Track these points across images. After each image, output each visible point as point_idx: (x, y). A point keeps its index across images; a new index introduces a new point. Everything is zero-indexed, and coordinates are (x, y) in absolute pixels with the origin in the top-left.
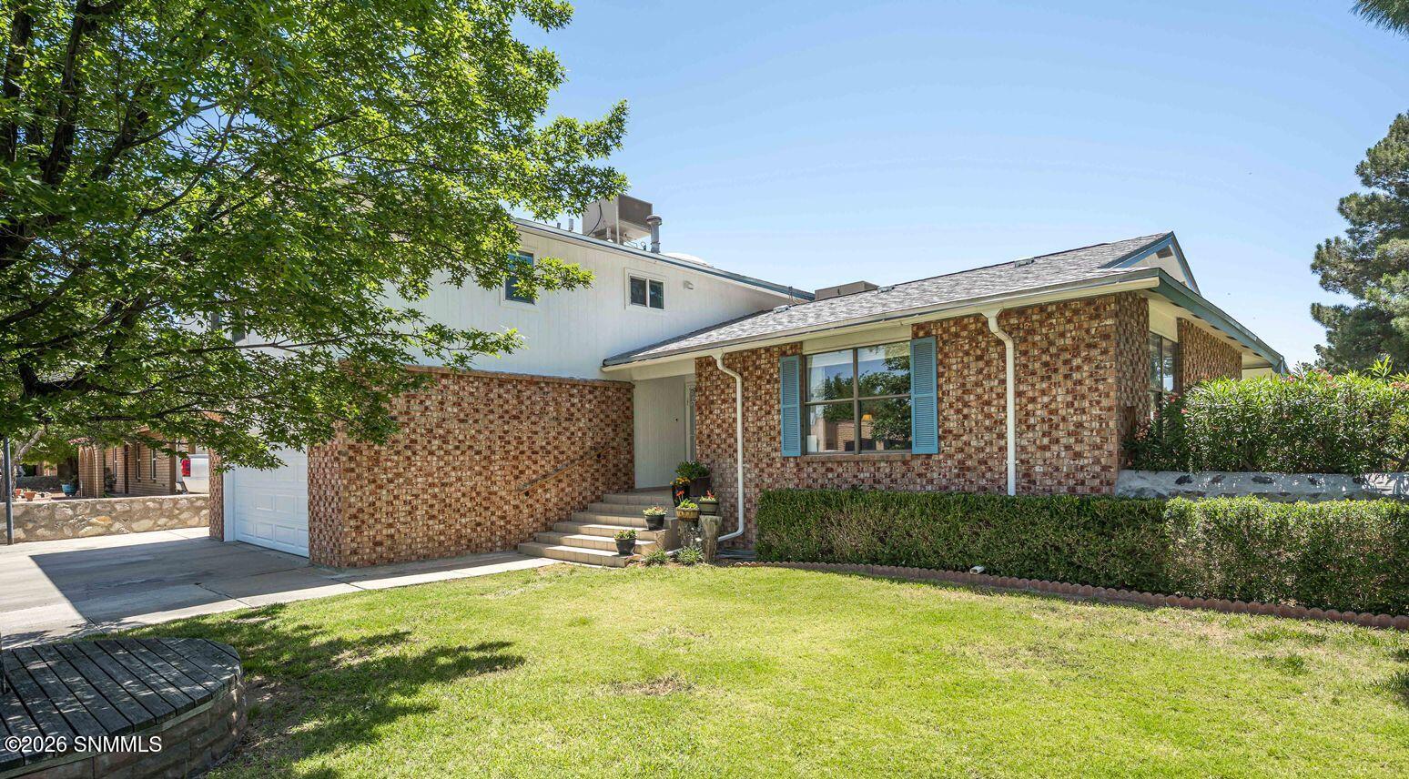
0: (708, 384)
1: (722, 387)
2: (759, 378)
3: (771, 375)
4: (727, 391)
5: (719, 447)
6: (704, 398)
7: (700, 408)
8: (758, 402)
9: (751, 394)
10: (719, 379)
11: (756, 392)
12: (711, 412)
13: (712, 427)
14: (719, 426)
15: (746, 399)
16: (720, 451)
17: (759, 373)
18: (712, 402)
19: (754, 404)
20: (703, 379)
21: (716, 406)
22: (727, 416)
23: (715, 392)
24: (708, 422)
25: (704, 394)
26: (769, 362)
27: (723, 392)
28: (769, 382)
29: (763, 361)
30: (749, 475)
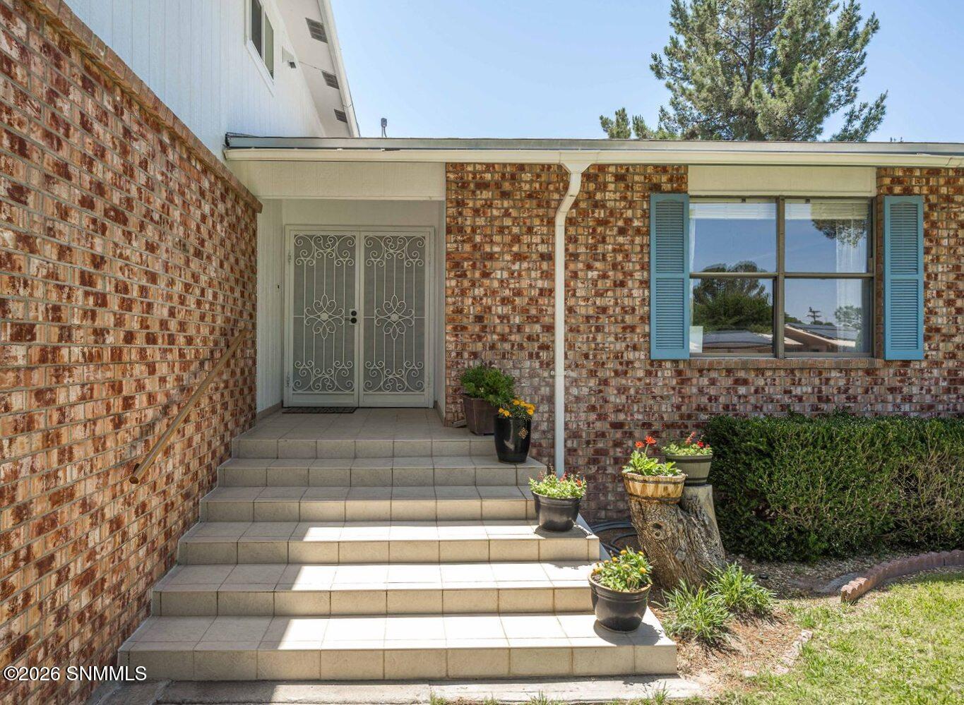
0: (480, 221)
1: (516, 230)
2: (603, 223)
3: (628, 221)
4: (526, 239)
5: (503, 338)
6: (467, 247)
7: (457, 265)
8: (598, 265)
9: (582, 250)
10: (507, 214)
11: (595, 247)
12: (486, 275)
13: (487, 301)
14: (504, 301)
15: (572, 257)
16: (507, 346)
17: (599, 214)
18: (491, 257)
19: (589, 267)
20: (468, 212)
21: (501, 264)
22: (525, 283)
23: (497, 238)
24: (478, 292)
25: (470, 240)
26: (624, 198)
27: (517, 239)
28: (622, 232)
29: (608, 195)
30: (575, 391)
